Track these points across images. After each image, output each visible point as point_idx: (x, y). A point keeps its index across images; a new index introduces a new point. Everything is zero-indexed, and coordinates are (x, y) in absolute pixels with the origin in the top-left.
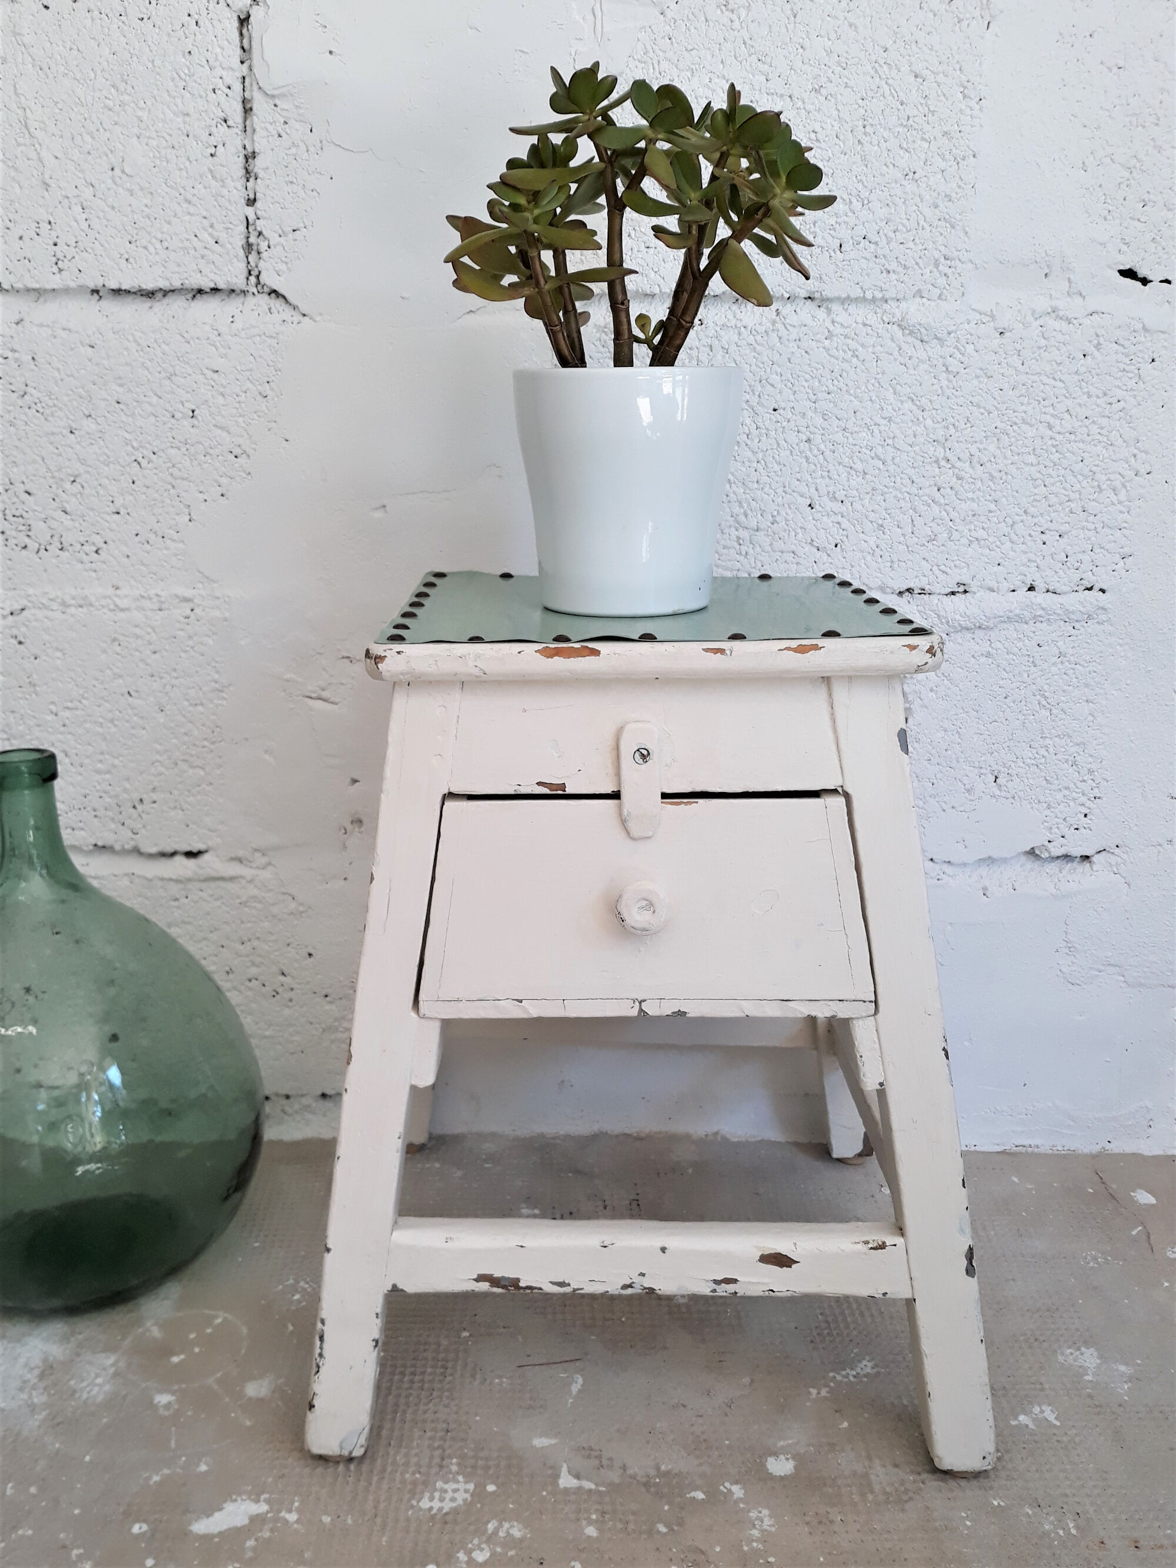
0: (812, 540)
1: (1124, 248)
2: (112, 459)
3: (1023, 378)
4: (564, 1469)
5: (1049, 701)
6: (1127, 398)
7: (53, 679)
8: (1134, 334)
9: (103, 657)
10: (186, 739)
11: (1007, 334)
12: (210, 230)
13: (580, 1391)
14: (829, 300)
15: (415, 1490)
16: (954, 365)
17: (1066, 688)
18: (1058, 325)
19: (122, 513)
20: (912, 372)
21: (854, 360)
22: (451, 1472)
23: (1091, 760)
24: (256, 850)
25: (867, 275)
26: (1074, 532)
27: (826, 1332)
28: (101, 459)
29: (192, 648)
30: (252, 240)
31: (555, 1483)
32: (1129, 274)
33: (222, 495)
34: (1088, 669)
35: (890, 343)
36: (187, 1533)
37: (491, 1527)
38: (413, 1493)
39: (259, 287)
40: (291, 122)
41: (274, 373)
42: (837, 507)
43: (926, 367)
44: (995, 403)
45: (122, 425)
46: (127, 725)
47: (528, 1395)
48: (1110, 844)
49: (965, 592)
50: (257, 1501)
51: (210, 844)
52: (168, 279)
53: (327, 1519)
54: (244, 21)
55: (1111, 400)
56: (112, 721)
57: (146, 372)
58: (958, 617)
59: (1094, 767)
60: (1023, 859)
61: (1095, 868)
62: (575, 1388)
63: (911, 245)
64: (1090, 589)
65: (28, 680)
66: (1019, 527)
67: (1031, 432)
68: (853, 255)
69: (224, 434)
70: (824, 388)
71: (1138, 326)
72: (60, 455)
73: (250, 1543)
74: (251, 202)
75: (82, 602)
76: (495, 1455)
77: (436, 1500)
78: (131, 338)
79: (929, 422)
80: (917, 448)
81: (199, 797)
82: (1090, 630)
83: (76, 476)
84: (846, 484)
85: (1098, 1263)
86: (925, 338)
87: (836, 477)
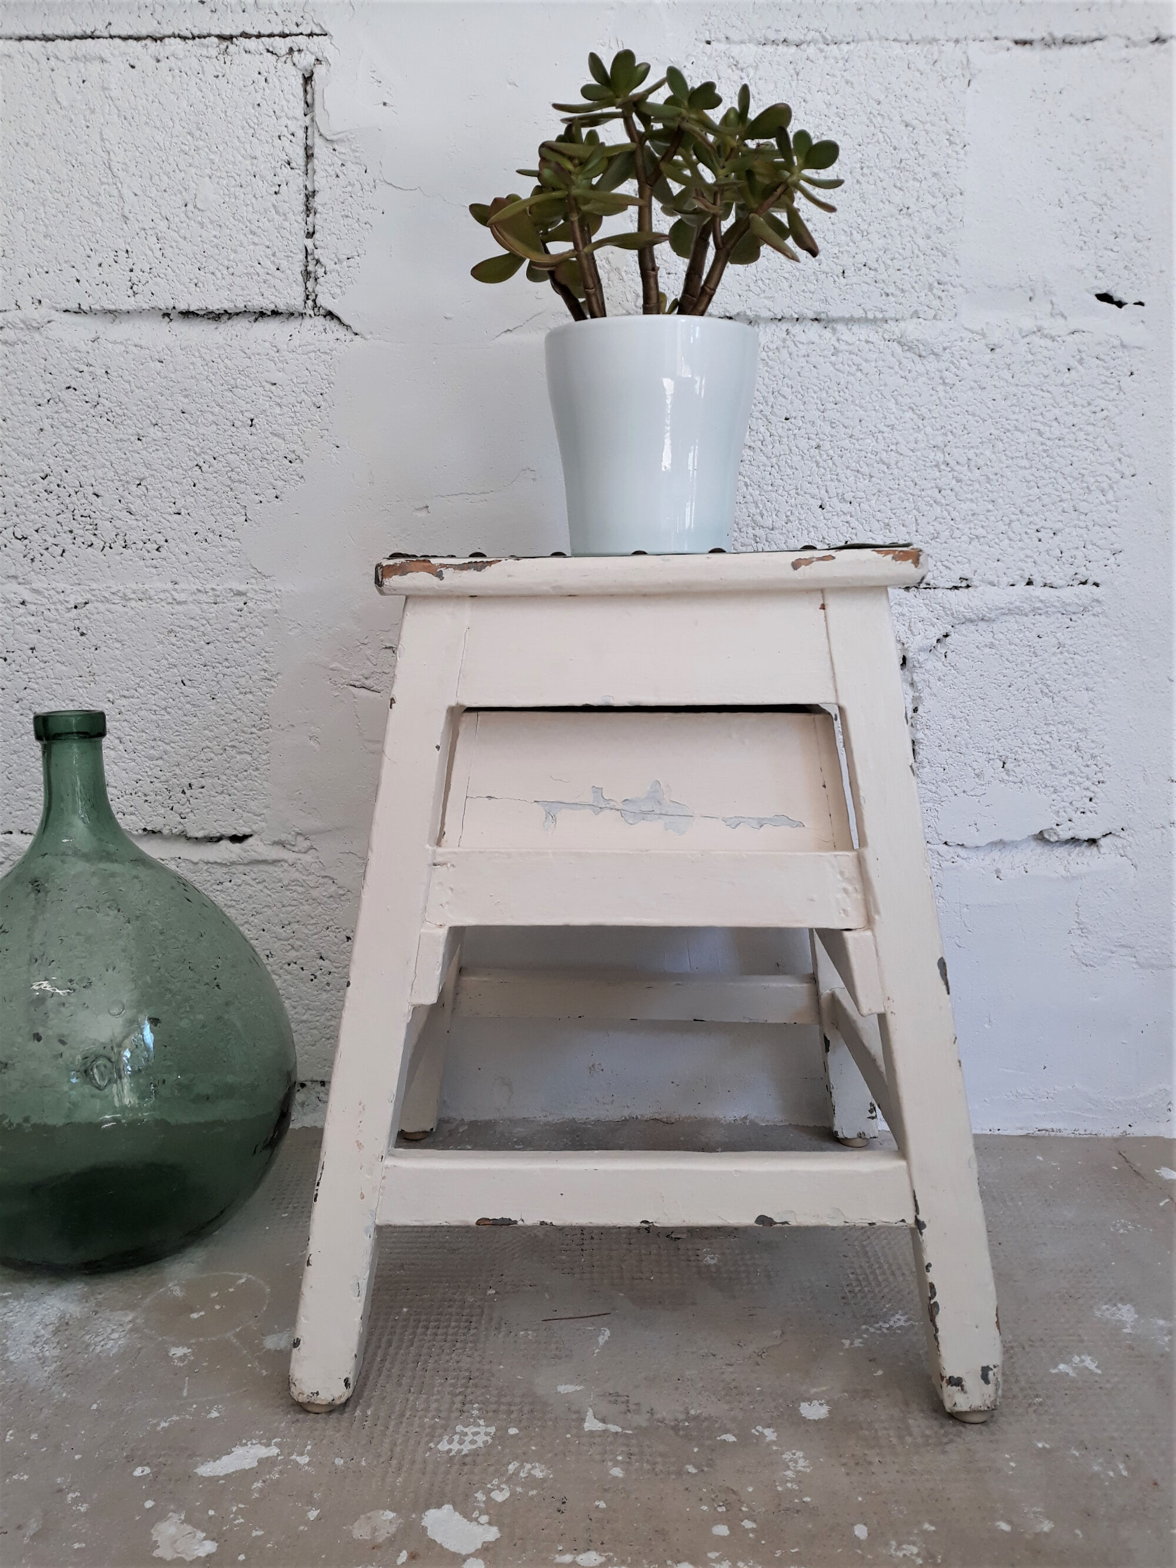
0: (824, 538)
1: (1100, 274)
2: (175, 464)
3: (1014, 389)
4: (590, 1413)
5: (1051, 689)
6: (1110, 407)
7: (111, 669)
8: (1113, 350)
9: (160, 647)
10: (235, 725)
11: (997, 350)
12: (272, 258)
13: (606, 1342)
14: (834, 320)
15: (433, 1435)
16: (950, 378)
17: (1066, 676)
18: (1044, 342)
19: (183, 513)
20: (911, 383)
21: (859, 374)
22: (472, 1416)
23: (1093, 745)
24: (298, 834)
25: (869, 297)
26: (1067, 530)
27: (857, 1289)
28: (165, 463)
29: (244, 638)
30: (310, 268)
31: (580, 1427)
32: (1105, 298)
33: (277, 497)
34: (1086, 659)
35: (891, 359)
36: (191, 1477)
37: (511, 1468)
38: (432, 1437)
39: (316, 310)
40: (348, 164)
41: (327, 385)
42: (846, 507)
43: (924, 379)
44: (989, 412)
45: (186, 432)
46: (180, 712)
47: (553, 1346)
48: (1115, 827)
49: (968, 586)
50: (268, 1445)
51: (255, 827)
52: (232, 301)
53: (339, 1462)
54: (308, 79)
55: (1094, 409)
56: (165, 709)
57: (210, 385)
58: (962, 609)
59: (1096, 752)
60: (1033, 844)
61: (1102, 851)
62: (602, 1340)
63: (907, 271)
64: (1084, 583)
65: (88, 670)
66: (1014, 525)
67: (1023, 438)
68: (854, 280)
69: (280, 441)
70: (831, 399)
71: (1117, 342)
72: (127, 460)
73: (258, 1485)
74: (310, 235)
75: (141, 596)
76: (518, 1400)
77: (455, 1443)
78: (197, 354)
79: (929, 429)
80: (918, 453)
81: (245, 782)
82: (1086, 622)
83: (141, 480)
84: (854, 486)
85: (1128, 1230)
86: (924, 353)
87: (844, 479)
